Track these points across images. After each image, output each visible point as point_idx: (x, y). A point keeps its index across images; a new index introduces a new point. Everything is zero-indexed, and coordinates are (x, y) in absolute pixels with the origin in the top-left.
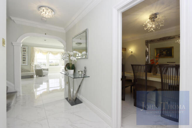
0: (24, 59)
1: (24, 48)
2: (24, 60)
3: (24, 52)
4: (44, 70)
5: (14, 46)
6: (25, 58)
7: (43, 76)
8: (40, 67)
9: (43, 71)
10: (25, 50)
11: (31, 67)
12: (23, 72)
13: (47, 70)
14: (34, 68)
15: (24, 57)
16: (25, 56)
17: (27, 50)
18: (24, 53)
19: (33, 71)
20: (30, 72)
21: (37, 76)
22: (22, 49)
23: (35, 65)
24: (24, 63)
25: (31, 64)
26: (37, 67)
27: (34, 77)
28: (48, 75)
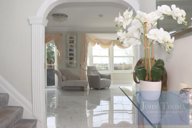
0: (71, 56)
2: (71, 59)
4: (102, 76)
5: (31, 24)
7: (101, 89)
8: (96, 70)
9: (101, 79)
10: (72, 39)
13: (109, 77)
14: (86, 73)
16: (72, 51)
17: (75, 42)
18: (71, 46)
19: (84, 79)
20: (79, 79)
21: (91, 88)
22: (68, 40)
23: (88, 67)
24: (71, 63)
25: (81, 65)
26: (92, 71)
27: (86, 90)
28: (109, 88)
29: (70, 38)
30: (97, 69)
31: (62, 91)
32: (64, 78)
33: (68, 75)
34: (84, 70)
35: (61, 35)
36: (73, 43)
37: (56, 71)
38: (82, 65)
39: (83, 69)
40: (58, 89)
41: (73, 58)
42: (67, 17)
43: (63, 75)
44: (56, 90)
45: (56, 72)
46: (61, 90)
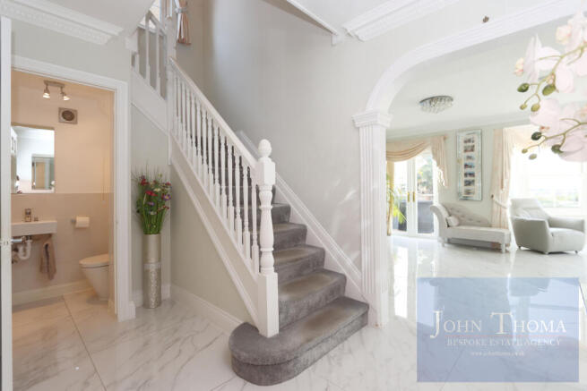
0: (469, 178)
1: (469, 141)
2: (468, 183)
3: (470, 154)
4: (553, 224)
6: (472, 175)
8: (538, 208)
9: (551, 230)
10: (471, 144)
11: (495, 207)
12: (464, 224)
13: (579, 226)
14: (508, 214)
15: (469, 170)
16: (471, 167)
17: (477, 148)
18: (469, 158)
19: (502, 225)
20: (490, 226)
21: (522, 248)
22: (462, 146)
23: (512, 200)
24: (468, 192)
25: (492, 196)
26: (525, 209)
27: (507, 252)
28: (580, 253)
29: (466, 142)
30: (541, 205)
31: (449, 248)
32: (453, 221)
33: (463, 216)
34: (501, 206)
35: (445, 139)
36: (472, 150)
37: (435, 207)
38: (494, 197)
39: (498, 204)
40: (440, 241)
41: (473, 181)
42: (452, 100)
43: (450, 215)
44: (435, 242)
45: (435, 210)
46: (446, 245)
